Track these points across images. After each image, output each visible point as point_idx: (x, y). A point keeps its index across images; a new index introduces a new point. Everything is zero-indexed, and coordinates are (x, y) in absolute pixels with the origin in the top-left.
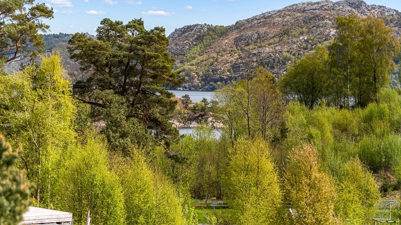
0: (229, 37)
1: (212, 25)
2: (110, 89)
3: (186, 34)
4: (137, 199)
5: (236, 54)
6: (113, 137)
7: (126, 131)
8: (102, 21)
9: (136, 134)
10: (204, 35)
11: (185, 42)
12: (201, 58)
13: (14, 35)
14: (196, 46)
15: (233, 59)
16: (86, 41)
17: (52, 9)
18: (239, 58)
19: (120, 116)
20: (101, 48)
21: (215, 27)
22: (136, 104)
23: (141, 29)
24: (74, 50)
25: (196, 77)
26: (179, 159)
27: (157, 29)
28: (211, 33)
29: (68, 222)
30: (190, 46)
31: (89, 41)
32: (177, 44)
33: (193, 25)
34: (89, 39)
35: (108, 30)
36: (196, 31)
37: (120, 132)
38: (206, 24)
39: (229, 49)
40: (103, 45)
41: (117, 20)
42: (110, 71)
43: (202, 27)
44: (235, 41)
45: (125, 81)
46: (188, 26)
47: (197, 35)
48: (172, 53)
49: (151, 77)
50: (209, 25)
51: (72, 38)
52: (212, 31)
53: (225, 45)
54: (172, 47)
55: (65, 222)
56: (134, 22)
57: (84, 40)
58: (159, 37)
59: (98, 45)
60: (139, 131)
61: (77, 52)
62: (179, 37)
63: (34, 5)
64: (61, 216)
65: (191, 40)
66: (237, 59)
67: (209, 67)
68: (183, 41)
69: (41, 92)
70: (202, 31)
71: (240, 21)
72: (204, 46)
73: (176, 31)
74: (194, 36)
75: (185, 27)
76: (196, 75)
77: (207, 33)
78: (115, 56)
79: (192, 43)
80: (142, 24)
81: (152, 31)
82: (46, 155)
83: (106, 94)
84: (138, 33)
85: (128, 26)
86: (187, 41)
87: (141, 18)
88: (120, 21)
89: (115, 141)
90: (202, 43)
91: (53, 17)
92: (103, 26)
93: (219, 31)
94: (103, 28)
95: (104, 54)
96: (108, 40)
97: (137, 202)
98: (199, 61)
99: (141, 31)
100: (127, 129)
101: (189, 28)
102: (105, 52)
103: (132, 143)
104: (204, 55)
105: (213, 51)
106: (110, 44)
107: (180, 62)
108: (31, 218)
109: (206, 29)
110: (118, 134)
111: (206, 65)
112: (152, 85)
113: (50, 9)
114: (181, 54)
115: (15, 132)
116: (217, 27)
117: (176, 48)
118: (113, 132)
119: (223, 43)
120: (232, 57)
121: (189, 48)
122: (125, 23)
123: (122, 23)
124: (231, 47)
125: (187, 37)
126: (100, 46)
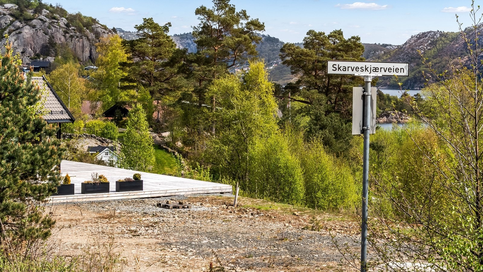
0: (459, 41)
1: (444, 32)
2: (315, 89)
3: (421, 40)
4: (316, 178)
5: (465, 57)
6: (314, 129)
7: (325, 124)
8: (308, 32)
9: (333, 126)
10: (437, 40)
11: (420, 47)
12: (435, 61)
13: (231, 46)
14: (430, 51)
15: (462, 61)
16: (294, 49)
17: (263, 24)
18: (469, 60)
19: (320, 111)
20: (307, 55)
21: (447, 34)
22: (338, 101)
23: (341, 38)
24: (285, 57)
25: (430, 78)
26: (375, 147)
27: (353, 38)
28: (443, 38)
29: (229, 192)
30: (425, 51)
31: (297, 49)
32: (413, 49)
33: (427, 32)
34: (297, 48)
35: (313, 39)
36: (429, 37)
37: (320, 125)
38: (438, 31)
39: (459, 53)
40: (308, 52)
41: (320, 31)
42: (316, 74)
43: (435, 33)
44: (464, 46)
45: (329, 82)
46: (423, 33)
47: (431, 41)
48: (409, 57)
49: (350, 78)
50: (441, 32)
51: (283, 47)
52: (444, 37)
53: (456, 49)
54: (409, 52)
55: (226, 192)
56: (335, 32)
57: (293, 48)
58: (355, 44)
59: (304, 52)
60: (336, 123)
61: (288, 58)
62: (414, 43)
63: (249, 21)
64: (223, 187)
65: (426, 45)
66: (467, 61)
67: (442, 69)
68: (419, 47)
69: (248, 93)
70: (435, 37)
71: (468, 27)
72: (437, 50)
73: (412, 37)
74: (428, 42)
75: (420, 34)
76: (430, 76)
77: (439, 39)
78: (319, 61)
79: (427, 48)
80: (342, 34)
81: (349, 40)
82: (252, 144)
83: (311, 93)
84: (338, 42)
85: (329, 36)
86: (422, 46)
87: (341, 29)
88: (323, 32)
89: (316, 132)
90: (435, 47)
91: (264, 30)
92: (308, 36)
93: (450, 37)
94: (308, 38)
95: (309, 60)
96: (314, 48)
97: (316, 180)
98: (433, 64)
99: (341, 39)
100: (325, 122)
101: (424, 35)
102: (310, 58)
103: (330, 133)
104: (437, 59)
105: (445, 55)
106: (315, 52)
107: (417, 65)
108: (199, 189)
109: (439, 35)
110: (318, 127)
111: (439, 67)
112: (350, 85)
113: (262, 23)
114: (417, 58)
115: (227, 126)
116: (448, 33)
117: (412, 52)
118: (314, 125)
119: (454, 47)
120: (462, 60)
121: (424, 52)
122: (327, 34)
123: (324, 33)
124: (461, 51)
125: (422, 42)
126: (306, 53)
